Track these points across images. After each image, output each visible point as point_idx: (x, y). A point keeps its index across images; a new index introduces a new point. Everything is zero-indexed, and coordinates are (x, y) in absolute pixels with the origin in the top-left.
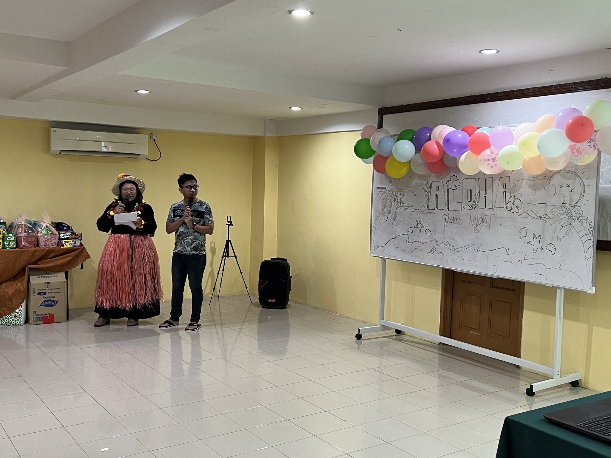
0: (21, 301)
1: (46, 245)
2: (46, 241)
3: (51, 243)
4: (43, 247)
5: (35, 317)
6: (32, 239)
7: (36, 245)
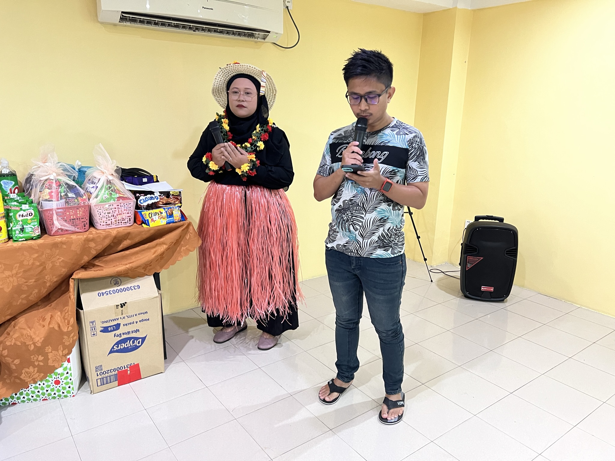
0: (66, 351)
1: (109, 222)
2: (110, 215)
3: (119, 217)
4: (104, 227)
5: (100, 377)
6: (76, 214)
7: (87, 226)
